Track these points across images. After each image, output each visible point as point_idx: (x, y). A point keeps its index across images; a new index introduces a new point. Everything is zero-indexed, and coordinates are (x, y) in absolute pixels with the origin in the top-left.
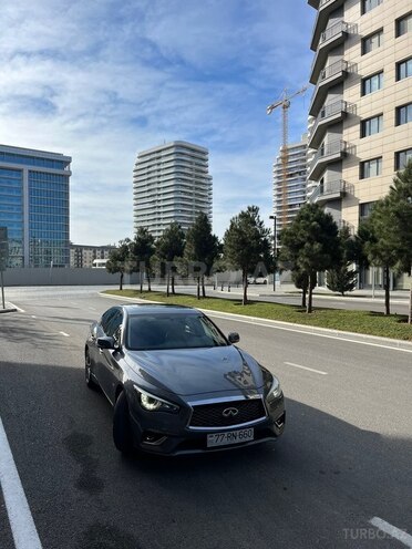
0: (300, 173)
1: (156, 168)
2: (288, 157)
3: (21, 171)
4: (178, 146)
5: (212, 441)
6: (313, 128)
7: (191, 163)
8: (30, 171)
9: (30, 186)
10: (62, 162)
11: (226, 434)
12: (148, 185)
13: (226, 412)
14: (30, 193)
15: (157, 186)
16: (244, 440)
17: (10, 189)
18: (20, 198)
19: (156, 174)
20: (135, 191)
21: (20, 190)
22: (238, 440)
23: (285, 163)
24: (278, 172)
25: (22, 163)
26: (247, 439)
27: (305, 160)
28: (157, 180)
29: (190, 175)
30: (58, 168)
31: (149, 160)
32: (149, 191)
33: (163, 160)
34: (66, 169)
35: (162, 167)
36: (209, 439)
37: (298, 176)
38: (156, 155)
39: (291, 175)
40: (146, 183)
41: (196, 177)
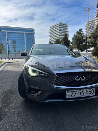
0: (92, 28)
1: (55, 30)
2: (89, 24)
3: (24, 33)
4: (60, 24)
5: (69, 95)
6: (96, 15)
7: (63, 28)
8: (26, 33)
9: (26, 37)
10: (33, 30)
11: (78, 91)
12: (53, 34)
13: (78, 78)
14: (26, 38)
15: (55, 34)
16: (89, 95)
17: (22, 38)
18: (24, 40)
19: (55, 31)
20: (50, 36)
21: (24, 38)
22: (85, 95)
23: (88, 26)
24: (86, 28)
25: (24, 31)
26: (91, 95)
27: (94, 24)
28: (55, 33)
29: (63, 31)
30: (32, 32)
31: (53, 28)
32: (53, 36)
33: (56, 28)
34: (34, 32)
35: (56, 29)
36: (67, 93)
37: (92, 29)
38: (54, 27)
39: (90, 29)
40: (52, 34)
41: (65, 31)
